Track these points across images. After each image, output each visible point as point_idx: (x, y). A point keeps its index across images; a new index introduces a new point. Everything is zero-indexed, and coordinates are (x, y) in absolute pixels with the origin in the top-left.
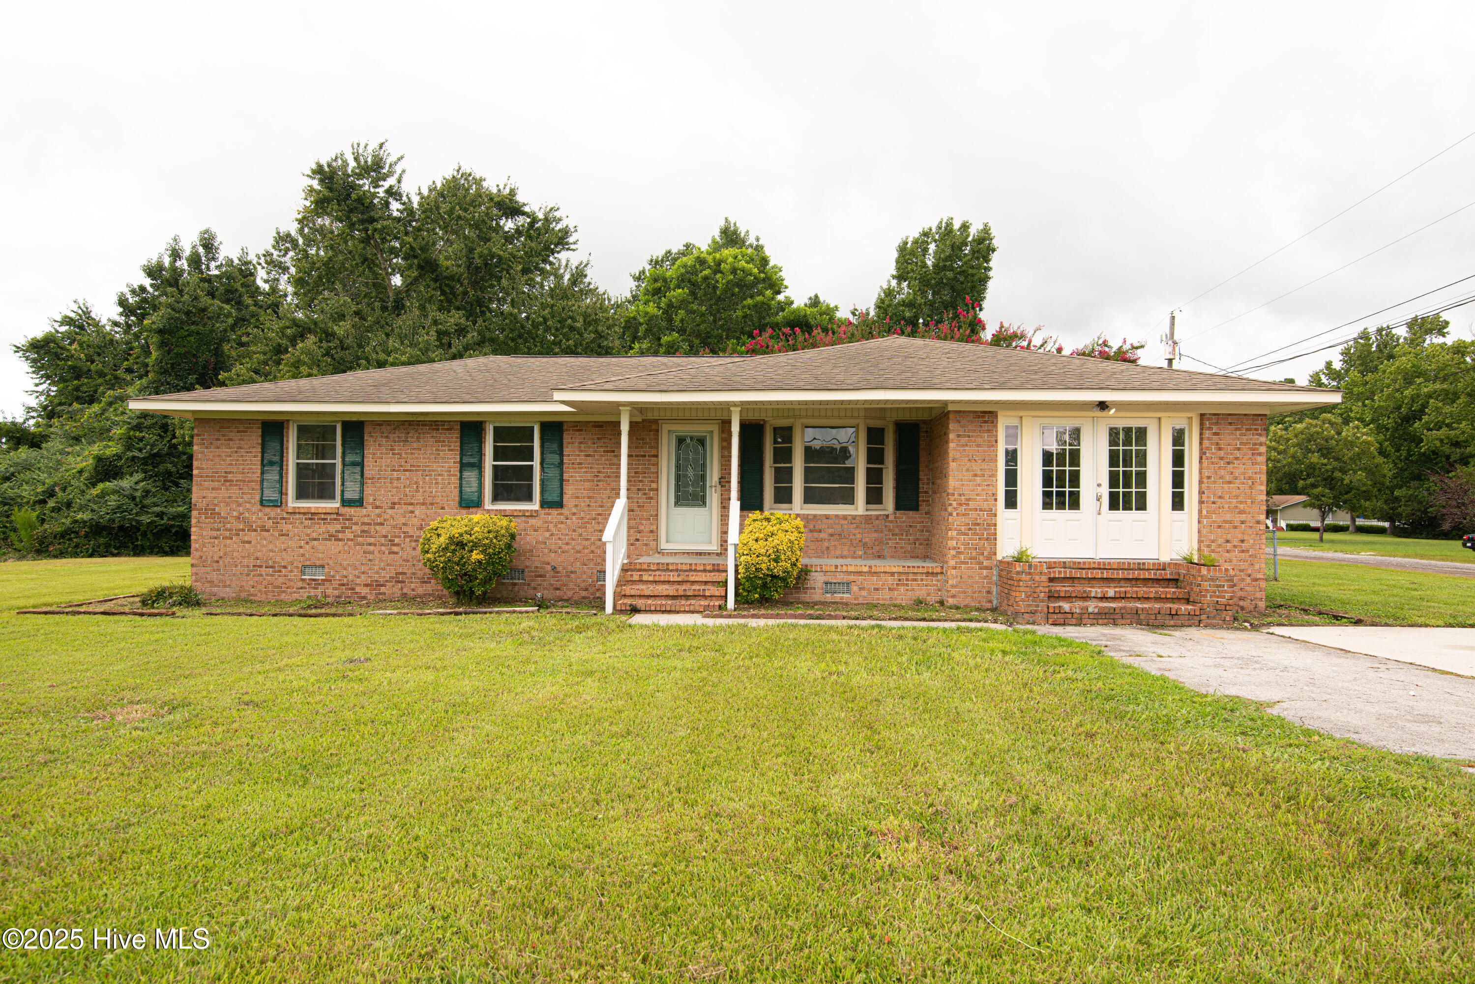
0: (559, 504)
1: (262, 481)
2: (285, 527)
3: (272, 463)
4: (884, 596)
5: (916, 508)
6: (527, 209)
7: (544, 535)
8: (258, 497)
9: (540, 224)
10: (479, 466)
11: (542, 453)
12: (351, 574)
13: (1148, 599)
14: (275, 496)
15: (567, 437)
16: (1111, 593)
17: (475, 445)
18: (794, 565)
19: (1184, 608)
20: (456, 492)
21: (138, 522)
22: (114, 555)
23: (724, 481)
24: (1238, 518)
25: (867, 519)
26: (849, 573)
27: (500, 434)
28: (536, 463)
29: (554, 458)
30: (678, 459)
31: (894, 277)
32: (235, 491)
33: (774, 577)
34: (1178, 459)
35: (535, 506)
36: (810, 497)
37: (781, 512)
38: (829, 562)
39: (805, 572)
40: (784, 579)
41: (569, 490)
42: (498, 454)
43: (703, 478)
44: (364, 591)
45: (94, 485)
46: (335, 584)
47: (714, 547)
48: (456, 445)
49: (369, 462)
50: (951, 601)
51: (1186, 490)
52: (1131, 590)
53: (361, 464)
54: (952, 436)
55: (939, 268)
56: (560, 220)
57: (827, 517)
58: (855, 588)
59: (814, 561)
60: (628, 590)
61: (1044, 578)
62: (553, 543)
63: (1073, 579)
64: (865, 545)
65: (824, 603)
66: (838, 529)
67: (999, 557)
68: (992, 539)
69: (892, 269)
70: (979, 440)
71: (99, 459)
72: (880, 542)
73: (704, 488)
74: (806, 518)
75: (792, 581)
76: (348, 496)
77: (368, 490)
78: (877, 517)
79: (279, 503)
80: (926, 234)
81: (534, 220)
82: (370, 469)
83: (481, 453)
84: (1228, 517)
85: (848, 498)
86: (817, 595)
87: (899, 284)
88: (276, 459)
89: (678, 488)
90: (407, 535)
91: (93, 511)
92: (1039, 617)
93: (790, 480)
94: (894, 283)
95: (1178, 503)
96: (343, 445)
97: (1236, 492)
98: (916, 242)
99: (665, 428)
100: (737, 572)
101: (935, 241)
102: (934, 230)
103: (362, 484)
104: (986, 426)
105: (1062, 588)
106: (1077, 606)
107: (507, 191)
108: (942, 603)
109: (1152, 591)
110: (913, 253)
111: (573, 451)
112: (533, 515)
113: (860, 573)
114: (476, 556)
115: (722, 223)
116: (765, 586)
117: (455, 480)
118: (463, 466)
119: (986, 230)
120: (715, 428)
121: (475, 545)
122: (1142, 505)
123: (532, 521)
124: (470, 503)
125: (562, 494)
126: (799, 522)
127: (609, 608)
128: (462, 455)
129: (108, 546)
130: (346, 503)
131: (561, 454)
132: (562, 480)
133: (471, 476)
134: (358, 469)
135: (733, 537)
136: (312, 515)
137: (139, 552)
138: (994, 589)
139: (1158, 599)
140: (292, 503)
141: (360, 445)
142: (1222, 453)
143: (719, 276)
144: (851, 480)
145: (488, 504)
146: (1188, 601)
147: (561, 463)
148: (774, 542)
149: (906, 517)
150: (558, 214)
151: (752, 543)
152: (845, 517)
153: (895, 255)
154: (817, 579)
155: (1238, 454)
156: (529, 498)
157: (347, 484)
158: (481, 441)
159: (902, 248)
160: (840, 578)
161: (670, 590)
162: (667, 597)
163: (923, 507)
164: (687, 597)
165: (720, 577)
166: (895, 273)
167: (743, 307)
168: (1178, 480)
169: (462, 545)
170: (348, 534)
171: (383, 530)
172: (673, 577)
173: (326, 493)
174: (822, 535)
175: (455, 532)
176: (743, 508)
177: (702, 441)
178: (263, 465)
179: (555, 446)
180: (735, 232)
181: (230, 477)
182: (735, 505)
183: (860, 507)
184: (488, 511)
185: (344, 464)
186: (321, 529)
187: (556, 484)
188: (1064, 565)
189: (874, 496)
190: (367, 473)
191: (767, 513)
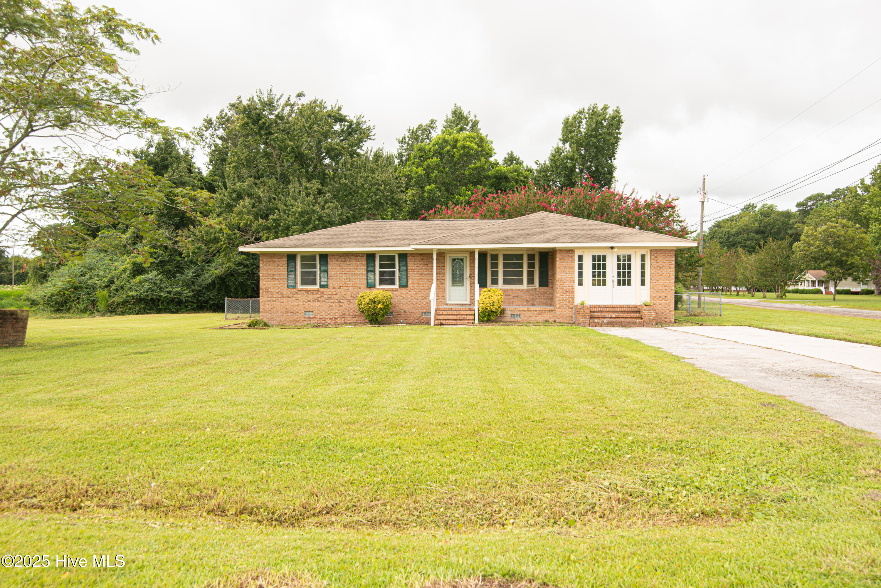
0: (406, 286)
1: (288, 278)
2: (297, 296)
3: (291, 271)
4: (533, 319)
5: (547, 286)
6: (347, 118)
7: (400, 298)
8: (286, 285)
9: (354, 126)
10: (374, 271)
11: (399, 266)
12: (324, 315)
13: (627, 318)
14: (293, 284)
15: (409, 259)
16: (614, 316)
17: (372, 263)
18: (499, 307)
19: (638, 321)
20: (365, 282)
21: (160, 296)
22: (148, 313)
23: (472, 276)
24: (664, 288)
25: (528, 290)
26: (520, 311)
27: (382, 258)
28: (397, 270)
29: (404, 268)
30: (453, 267)
31: (561, 140)
32: (277, 282)
33: (492, 312)
34: (643, 266)
35: (396, 286)
36: (505, 282)
37: (494, 288)
38: (512, 307)
39: (503, 311)
40: (496, 313)
41: (410, 280)
42: (381, 266)
43: (463, 275)
44: (330, 321)
45: (134, 277)
46: (318, 318)
47: (468, 302)
48: (365, 263)
49: (330, 270)
50: (558, 320)
51: (646, 278)
52: (621, 315)
53: (327, 271)
54: (558, 259)
55: (587, 136)
56: (365, 122)
57: (512, 290)
58: (522, 316)
59: (507, 307)
60: (439, 317)
61: (588, 311)
62: (404, 301)
63: (601, 311)
64: (527, 301)
65: (510, 322)
66: (516, 294)
67: (576, 304)
68: (573, 297)
69: (559, 135)
70: (568, 261)
71: (135, 264)
72: (533, 299)
73: (463, 279)
74: (504, 290)
75: (499, 313)
76: (322, 283)
77: (330, 281)
78: (532, 290)
79: (294, 287)
80: (581, 112)
81: (351, 123)
82: (331, 273)
83: (374, 266)
84: (660, 288)
85: (520, 282)
86: (508, 319)
87: (564, 144)
88: (293, 269)
89: (453, 278)
90: (346, 299)
91: (136, 291)
92: (587, 324)
93: (497, 275)
94: (561, 144)
95: (643, 283)
96: (320, 263)
97: (663, 279)
98: (574, 118)
99: (448, 255)
100: (479, 310)
101: (586, 118)
102: (586, 111)
103: (328, 279)
104: (570, 255)
105: (596, 315)
106: (600, 321)
107: (337, 108)
108: (555, 321)
109: (628, 315)
110: (572, 125)
111: (411, 264)
112: (396, 290)
113: (524, 311)
114: (380, 306)
115: (453, 107)
116: (489, 315)
117: (365, 277)
118: (368, 271)
119: (617, 111)
120: (468, 255)
121: (380, 302)
122: (629, 284)
123: (396, 293)
124: (371, 286)
125: (407, 282)
126: (501, 292)
127: (432, 324)
128: (367, 267)
129: (145, 309)
130: (321, 286)
131: (407, 266)
132: (407, 277)
133: (371, 275)
134: (326, 273)
135: (477, 297)
136: (308, 291)
137: (159, 311)
138: (574, 316)
139: (631, 318)
140: (300, 287)
141: (327, 263)
142: (658, 264)
143: (455, 150)
144: (522, 275)
145: (378, 286)
146: (641, 318)
147: (407, 270)
148: (492, 299)
149: (543, 289)
150: (363, 120)
151: (484, 299)
152: (519, 290)
153: (562, 126)
154: (508, 313)
155: (664, 264)
156: (393, 283)
157: (322, 279)
158: (374, 261)
159: (566, 122)
160: (517, 312)
161: (454, 317)
162: (453, 320)
163: (550, 285)
164: (460, 320)
165: (472, 313)
166: (561, 137)
167: (469, 169)
168: (643, 274)
169: (374, 302)
170: (323, 299)
171: (336, 297)
172: (455, 313)
173: (314, 283)
174: (510, 297)
175: (371, 297)
176: (480, 286)
177: (462, 260)
178: (288, 272)
179: (404, 263)
180: (460, 113)
181: (275, 277)
182: (477, 286)
183: (525, 285)
184: (378, 289)
185: (320, 271)
186: (311, 297)
187: (405, 278)
188: (600, 307)
189: (531, 281)
190: (330, 274)
191: (489, 289)
